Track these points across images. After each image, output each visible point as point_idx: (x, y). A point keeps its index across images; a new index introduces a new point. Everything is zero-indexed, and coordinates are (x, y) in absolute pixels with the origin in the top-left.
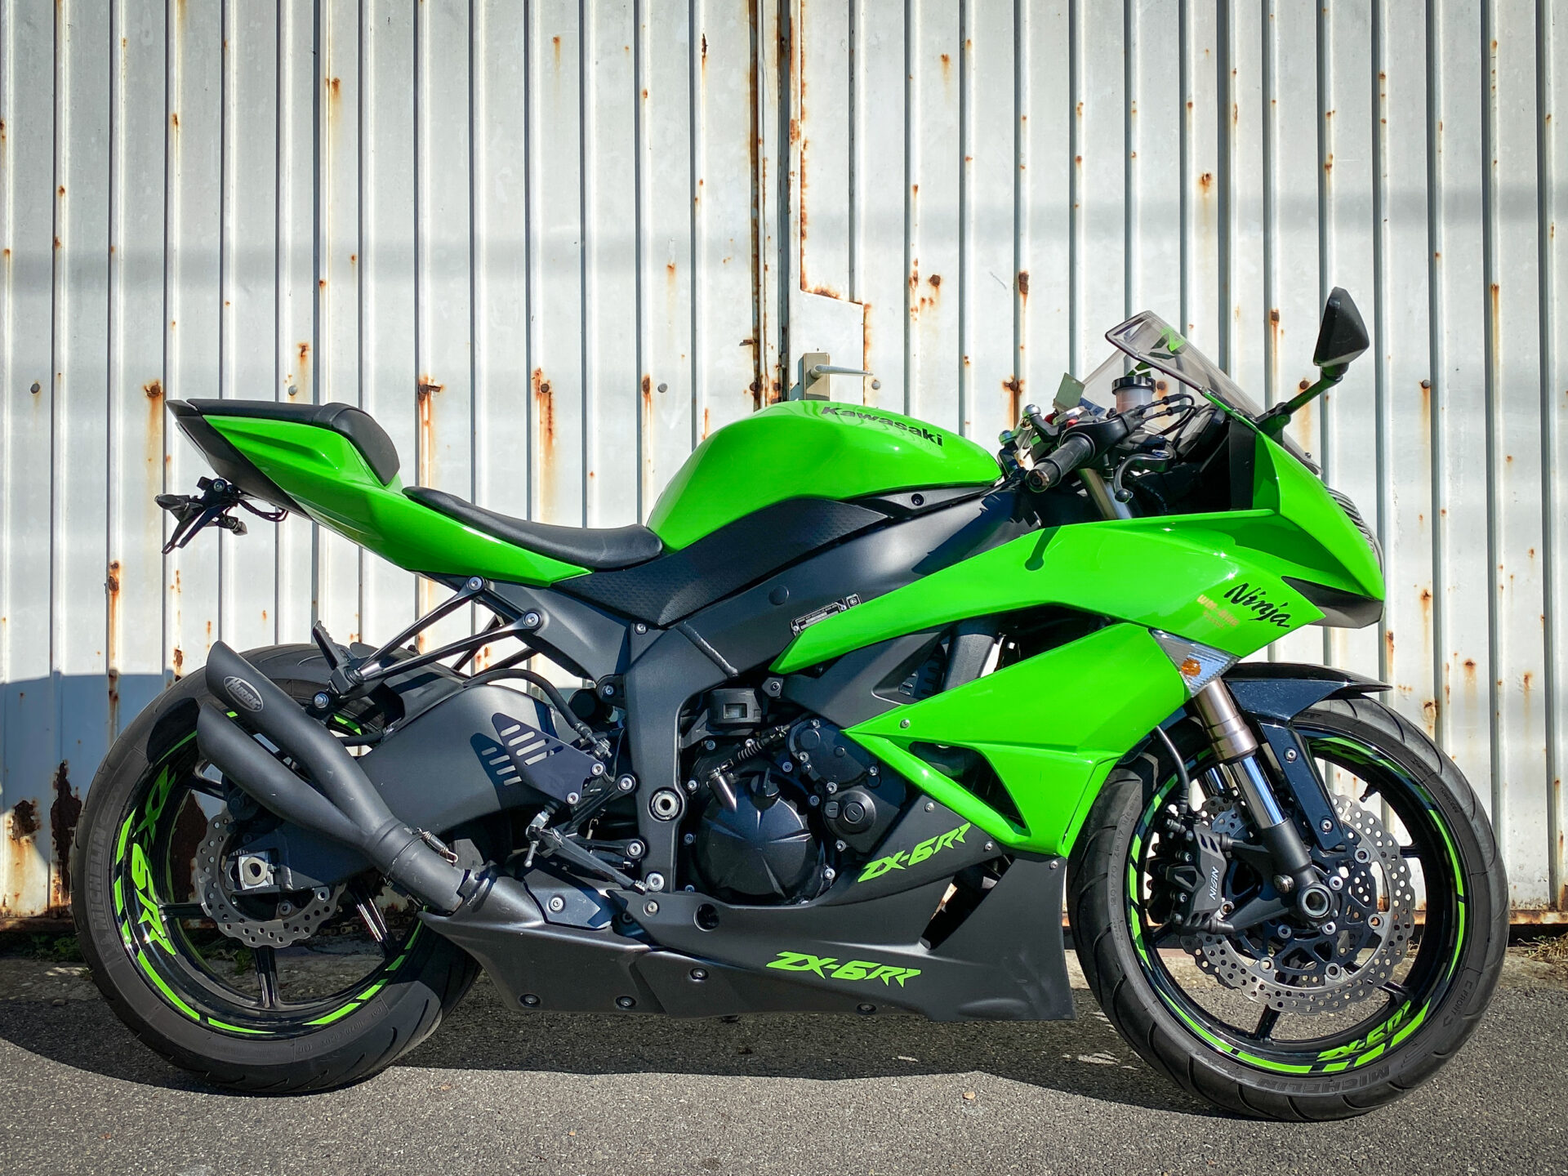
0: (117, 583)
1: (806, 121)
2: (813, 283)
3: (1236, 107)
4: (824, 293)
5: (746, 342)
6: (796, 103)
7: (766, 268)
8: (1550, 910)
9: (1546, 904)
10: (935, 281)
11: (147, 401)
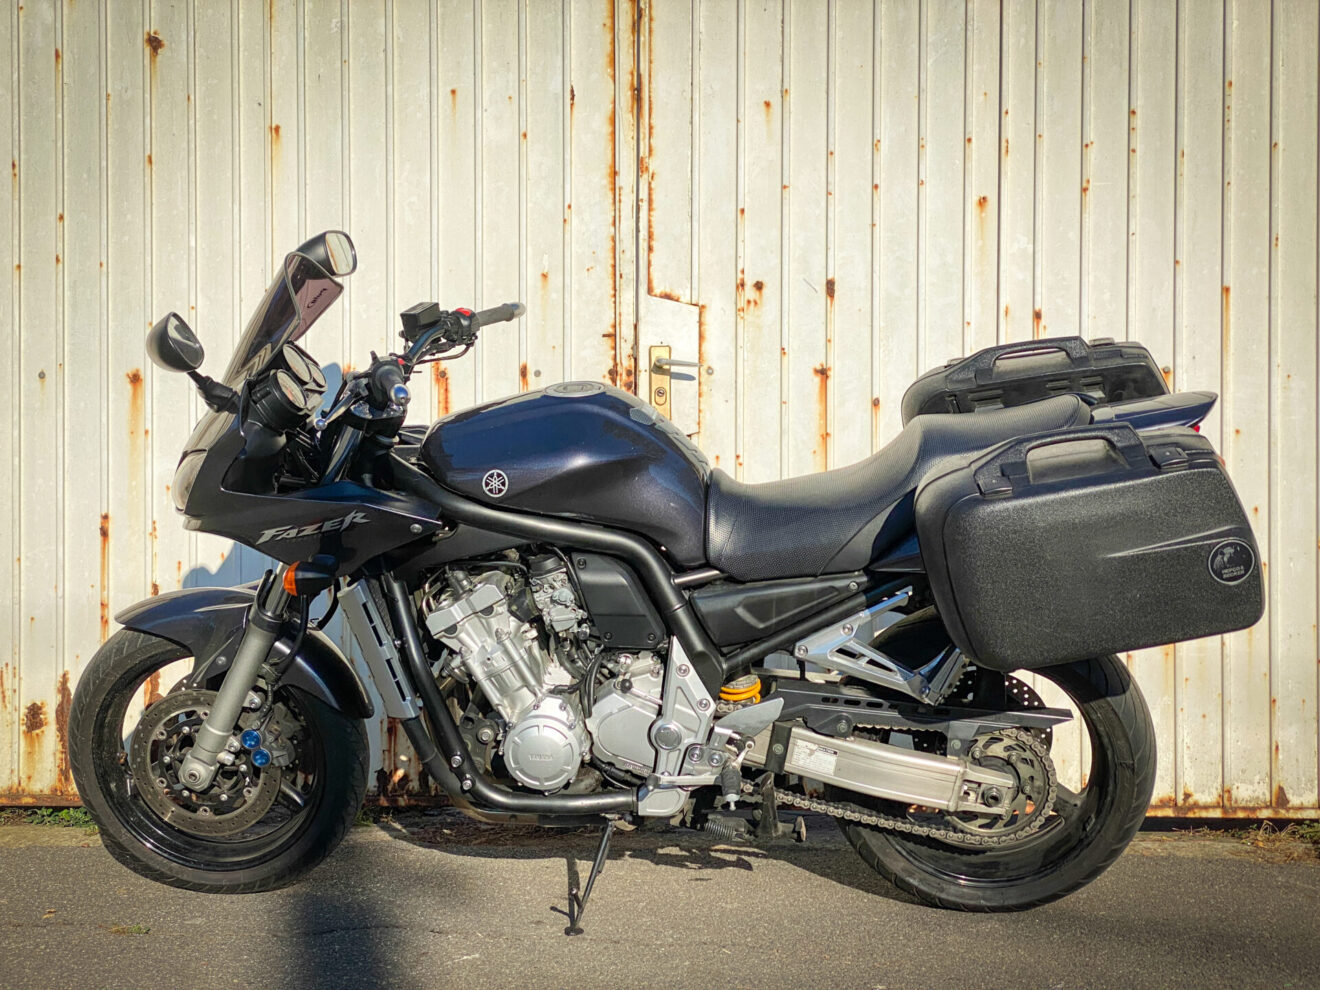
0: (107, 530)
1: (653, 158)
2: (657, 291)
3: (1007, 142)
4: (668, 297)
5: (604, 336)
6: (645, 144)
7: (621, 276)
8: (1267, 807)
9: (1265, 802)
10: (759, 286)
11: (129, 387)
